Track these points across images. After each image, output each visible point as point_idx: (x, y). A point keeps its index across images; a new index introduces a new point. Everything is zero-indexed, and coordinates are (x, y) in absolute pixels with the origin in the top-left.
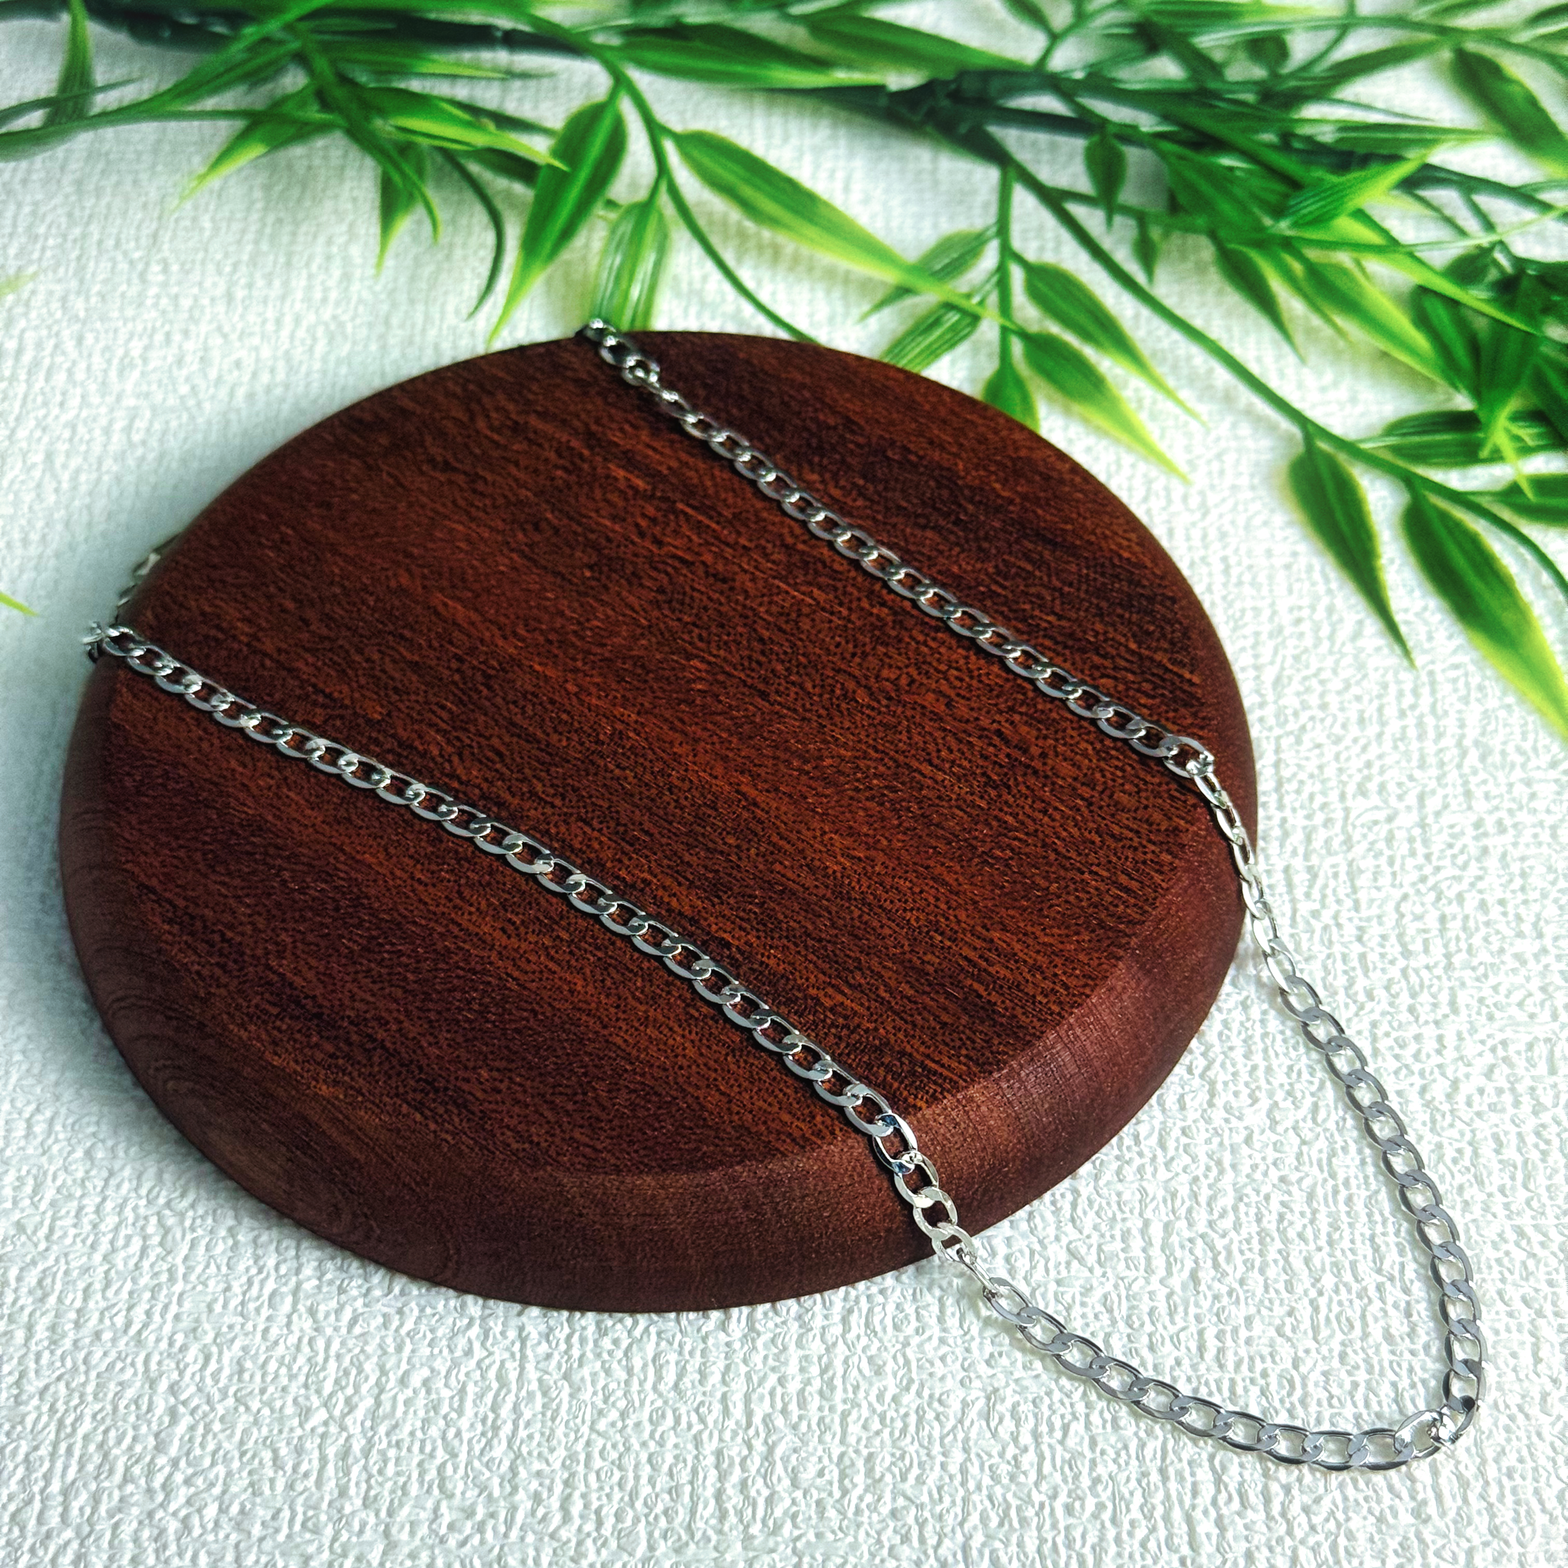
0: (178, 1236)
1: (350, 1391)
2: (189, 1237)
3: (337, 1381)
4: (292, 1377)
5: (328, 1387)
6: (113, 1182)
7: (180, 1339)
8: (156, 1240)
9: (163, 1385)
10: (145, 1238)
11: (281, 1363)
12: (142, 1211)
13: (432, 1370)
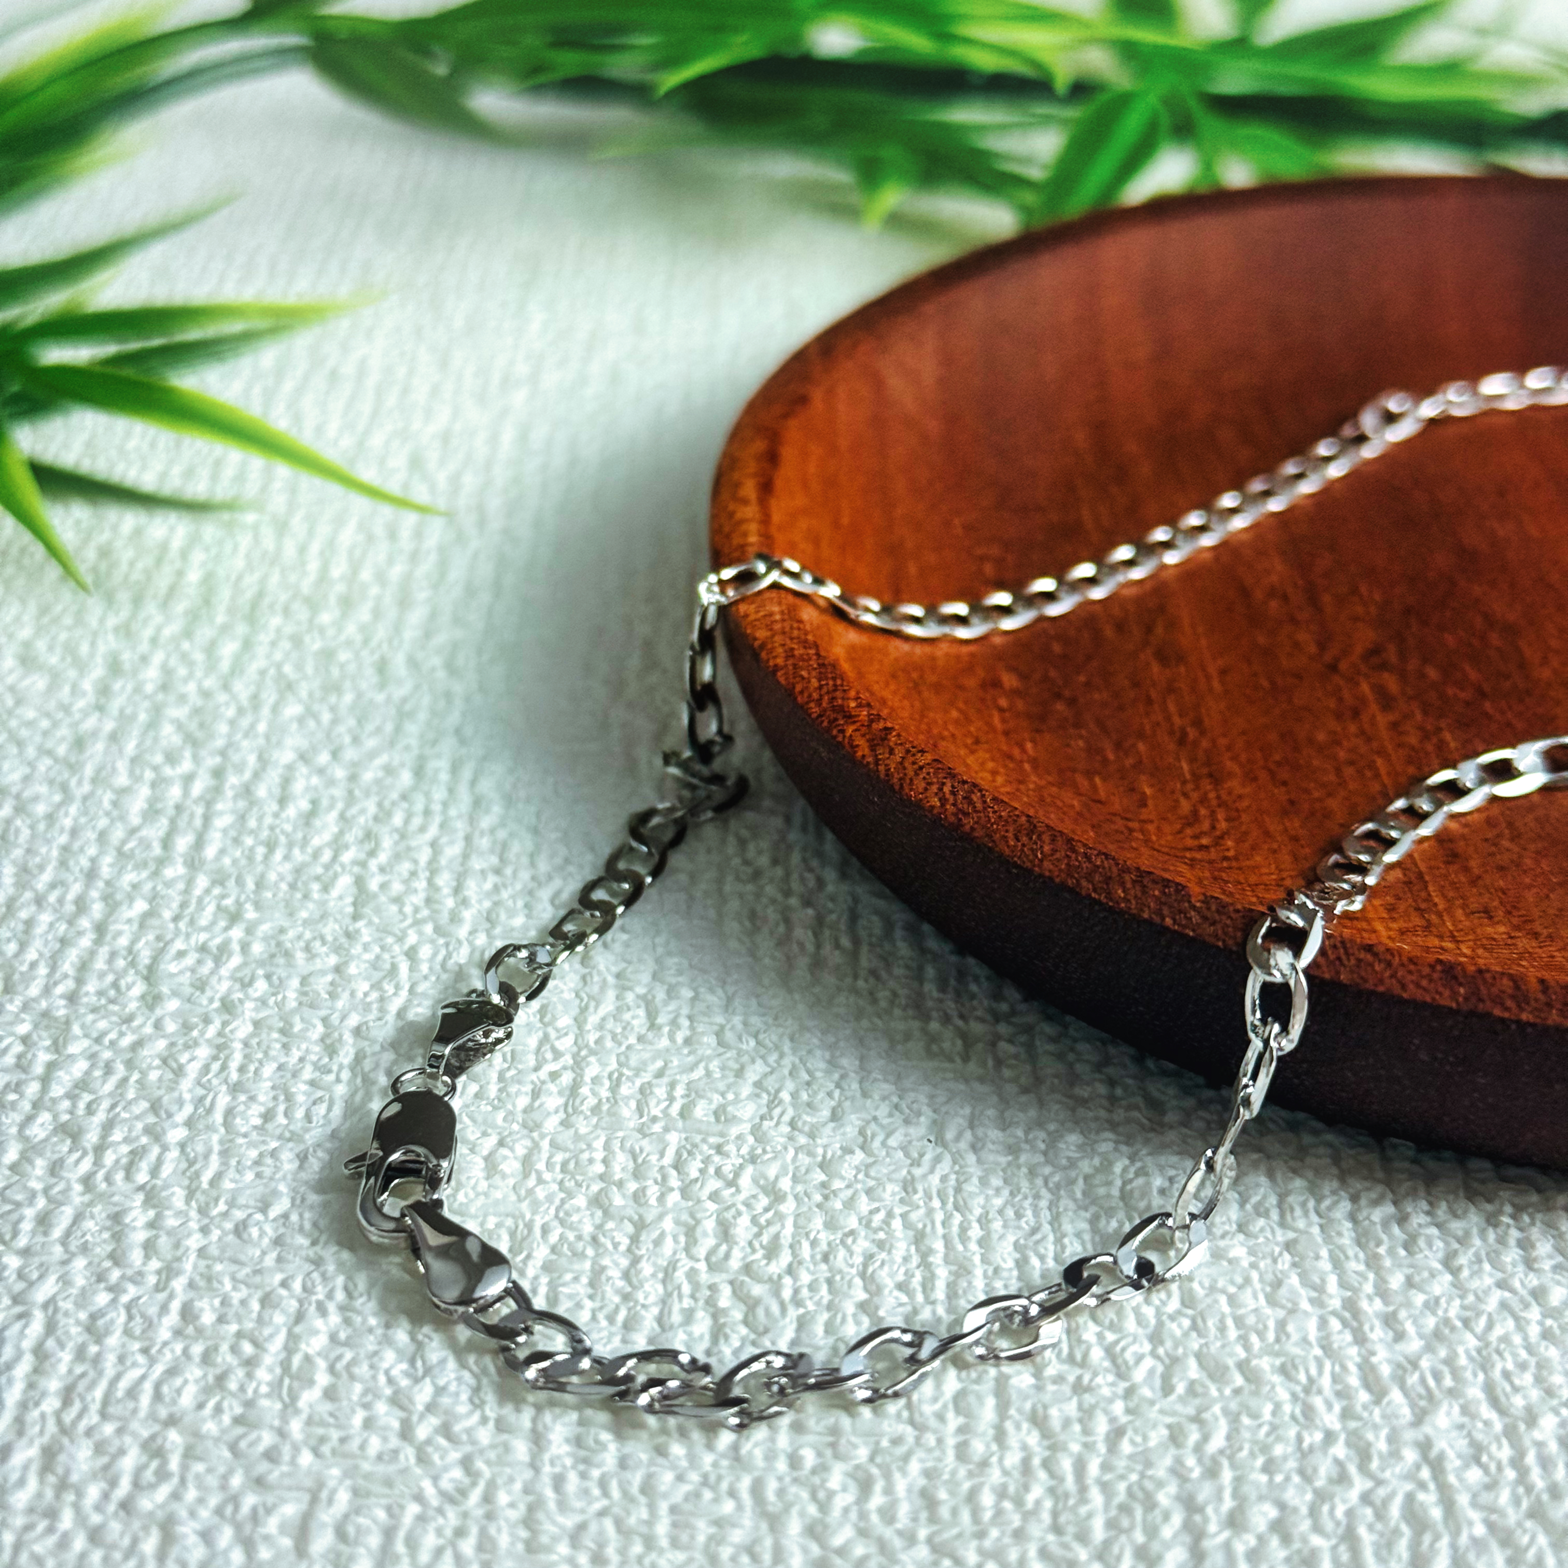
0: (775, 1309)
1: (1139, 1537)
2: (793, 1313)
3: (1111, 1524)
4: (1028, 1516)
5: (1098, 1532)
6: (647, 1239)
7: (809, 1457)
8: (737, 1315)
9: (794, 1527)
10: (717, 1314)
11: (1001, 1493)
12: (704, 1277)
13: (1282, 1506)
